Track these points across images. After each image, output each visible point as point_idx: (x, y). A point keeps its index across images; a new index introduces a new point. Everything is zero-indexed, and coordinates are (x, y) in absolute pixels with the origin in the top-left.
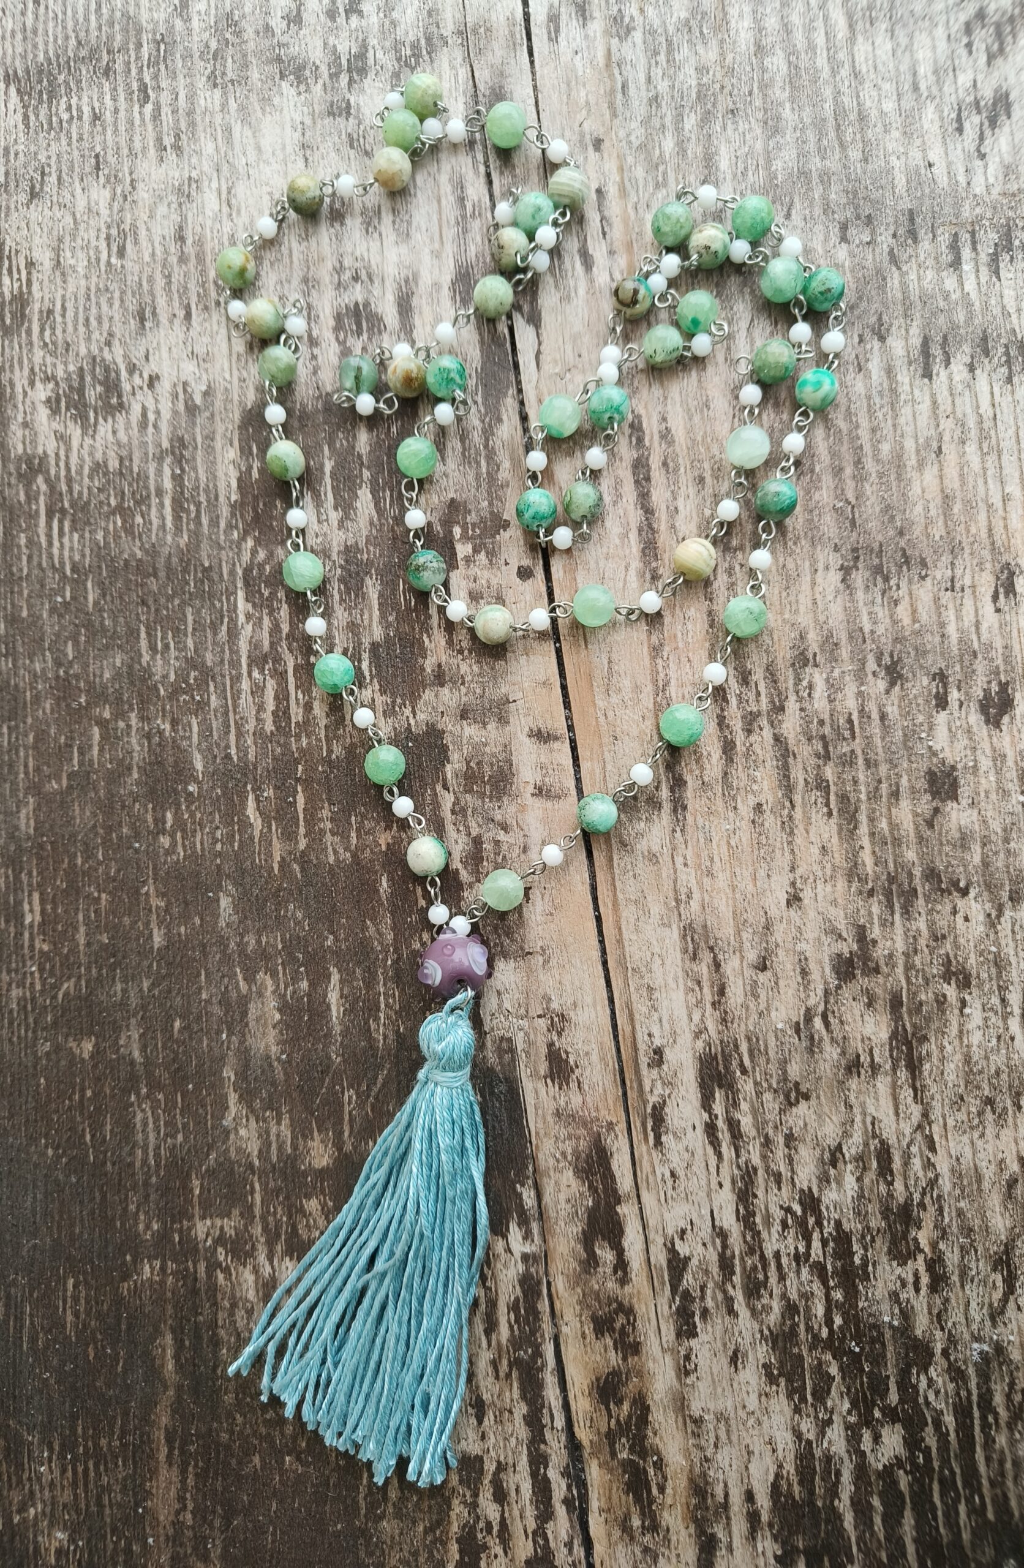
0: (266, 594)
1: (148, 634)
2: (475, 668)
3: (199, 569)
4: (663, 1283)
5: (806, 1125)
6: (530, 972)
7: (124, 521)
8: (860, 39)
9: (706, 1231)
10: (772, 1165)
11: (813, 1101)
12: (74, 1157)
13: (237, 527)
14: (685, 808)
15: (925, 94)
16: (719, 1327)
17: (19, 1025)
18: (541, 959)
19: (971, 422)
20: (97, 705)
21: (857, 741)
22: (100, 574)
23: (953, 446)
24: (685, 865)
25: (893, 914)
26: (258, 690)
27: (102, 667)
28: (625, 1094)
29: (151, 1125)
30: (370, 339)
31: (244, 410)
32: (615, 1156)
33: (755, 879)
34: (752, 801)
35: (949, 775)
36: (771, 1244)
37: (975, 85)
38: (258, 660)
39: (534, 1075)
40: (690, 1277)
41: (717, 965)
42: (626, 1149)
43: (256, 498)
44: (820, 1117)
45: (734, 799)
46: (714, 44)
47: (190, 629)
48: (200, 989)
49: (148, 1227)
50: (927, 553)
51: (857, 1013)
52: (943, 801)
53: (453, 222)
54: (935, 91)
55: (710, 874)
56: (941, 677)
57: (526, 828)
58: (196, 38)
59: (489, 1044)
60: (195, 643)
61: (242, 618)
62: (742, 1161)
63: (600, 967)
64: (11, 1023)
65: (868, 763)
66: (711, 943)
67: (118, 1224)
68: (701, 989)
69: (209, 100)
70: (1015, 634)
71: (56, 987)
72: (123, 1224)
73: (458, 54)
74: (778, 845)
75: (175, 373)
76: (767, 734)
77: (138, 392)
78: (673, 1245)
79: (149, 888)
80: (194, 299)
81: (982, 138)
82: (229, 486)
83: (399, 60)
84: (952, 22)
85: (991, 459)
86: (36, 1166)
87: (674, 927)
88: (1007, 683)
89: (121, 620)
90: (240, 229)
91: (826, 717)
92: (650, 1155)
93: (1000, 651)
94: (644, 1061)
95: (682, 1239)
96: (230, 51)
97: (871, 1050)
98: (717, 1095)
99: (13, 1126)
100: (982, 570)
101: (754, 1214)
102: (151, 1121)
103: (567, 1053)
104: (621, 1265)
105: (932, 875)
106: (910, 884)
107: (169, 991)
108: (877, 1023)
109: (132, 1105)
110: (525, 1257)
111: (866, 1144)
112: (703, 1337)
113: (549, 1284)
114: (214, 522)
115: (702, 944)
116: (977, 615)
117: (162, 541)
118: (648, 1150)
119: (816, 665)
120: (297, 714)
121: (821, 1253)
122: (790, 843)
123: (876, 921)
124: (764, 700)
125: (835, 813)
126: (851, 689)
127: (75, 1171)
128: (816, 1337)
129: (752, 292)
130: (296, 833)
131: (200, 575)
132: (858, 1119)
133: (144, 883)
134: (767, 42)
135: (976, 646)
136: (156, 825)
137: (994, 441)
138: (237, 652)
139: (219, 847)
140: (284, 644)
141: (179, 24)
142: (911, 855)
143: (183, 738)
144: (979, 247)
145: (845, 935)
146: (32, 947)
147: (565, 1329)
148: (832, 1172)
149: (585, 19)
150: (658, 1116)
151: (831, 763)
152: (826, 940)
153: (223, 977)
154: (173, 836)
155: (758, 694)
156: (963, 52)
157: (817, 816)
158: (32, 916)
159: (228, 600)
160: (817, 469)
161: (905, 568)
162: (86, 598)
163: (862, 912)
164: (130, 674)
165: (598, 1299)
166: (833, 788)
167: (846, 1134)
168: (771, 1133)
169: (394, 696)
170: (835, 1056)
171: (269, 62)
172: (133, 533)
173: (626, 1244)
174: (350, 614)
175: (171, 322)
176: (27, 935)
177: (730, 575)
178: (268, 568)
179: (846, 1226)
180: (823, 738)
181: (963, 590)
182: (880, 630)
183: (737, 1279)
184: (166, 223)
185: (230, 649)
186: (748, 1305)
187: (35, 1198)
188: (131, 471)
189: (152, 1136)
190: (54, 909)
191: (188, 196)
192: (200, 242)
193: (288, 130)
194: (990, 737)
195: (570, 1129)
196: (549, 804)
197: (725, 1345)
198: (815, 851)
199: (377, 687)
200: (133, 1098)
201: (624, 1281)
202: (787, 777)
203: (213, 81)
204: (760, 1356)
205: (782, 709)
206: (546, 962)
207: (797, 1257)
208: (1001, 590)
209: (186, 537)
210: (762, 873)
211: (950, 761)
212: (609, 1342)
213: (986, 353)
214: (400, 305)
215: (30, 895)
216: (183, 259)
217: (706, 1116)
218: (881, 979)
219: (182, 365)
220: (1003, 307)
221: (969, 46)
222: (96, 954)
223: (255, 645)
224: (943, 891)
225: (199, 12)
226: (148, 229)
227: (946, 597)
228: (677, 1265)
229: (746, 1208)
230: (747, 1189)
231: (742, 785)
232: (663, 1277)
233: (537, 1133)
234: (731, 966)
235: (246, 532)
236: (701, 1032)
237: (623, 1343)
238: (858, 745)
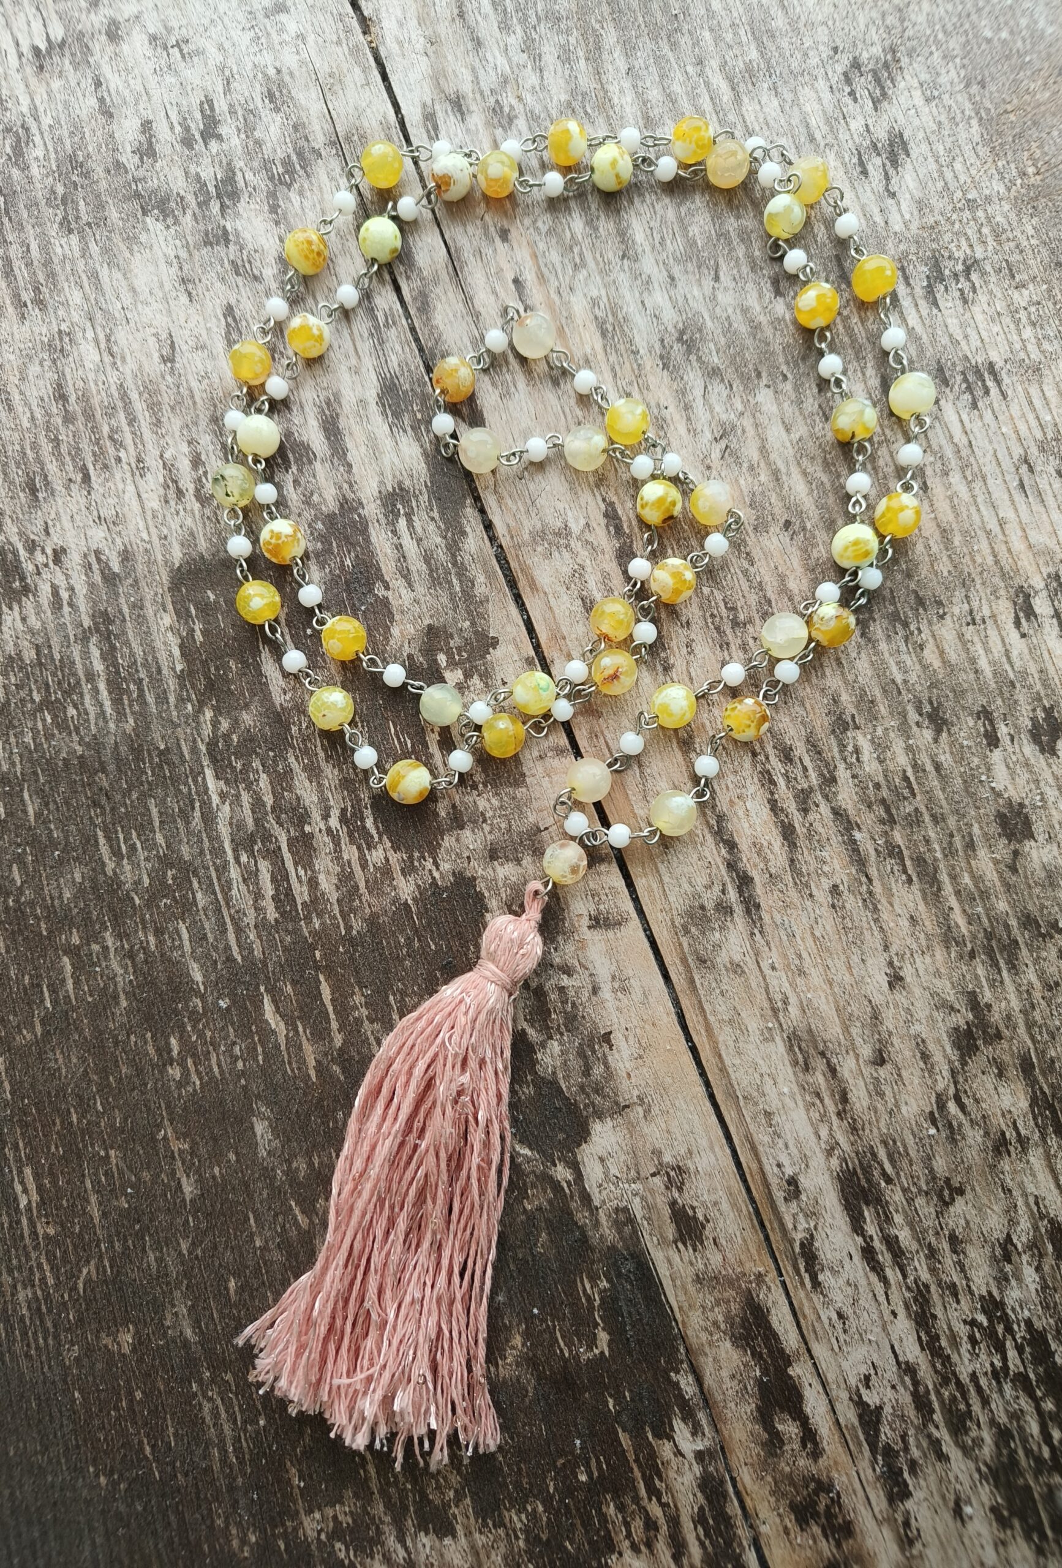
0: (239, 766)
1: (108, 838)
2: (495, 802)
3: (155, 753)
4: (860, 1444)
5: (967, 1223)
6: (631, 1127)
7: (55, 717)
8: (746, 100)
9: (891, 1371)
10: (944, 1277)
11: (969, 1195)
12: (134, 1480)
13: (189, 699)
14: (758, 907)
15: (822, 144)
16: (932, 1479)
17: (35, 1333)
18: (640, 1110)
19: (949, 452)
20: (60, 931)
21: (918, 798)
22: (37, 781)
23: (937, 479)
24: (773, 968)
25: (999, 972)
26: (250, 876)
27: (59, 885)
28: (767, 1238)
29: (223, 1415)
30: (300, 470)
31: (171, 571)
32: (773, 1311)
33: (850, 968)
34: (826, 884)
35: (1019, 813)
36: (964, 1368)
37: (868, 131)
38: (244, 842)
39: (662, 1242)
40: (887, 1429)
41: (833, 1071)
42: (783, 1300)
43: (204, 663)
44: (980, 1210)
45: (808, 886)
46: (601, 121)
47: (157, 824)
48: (252, 1235)
49: (244, 1541)
50: (939, 590)
51: (990, 1087)
52: (1020, 842)
53: (366, 335)
54: (830, 139)
55: (802, 973)
56: (985, 714)
57: (590, 966)
58: (38, 186)
59: (603, 1219)
60: (165, 837)
61: (215, 799)
62: (910, 1280)
63: (708, 1104)
64: (24, 1334)
65: (935, 819)
66: (821, 1047)
67: (206, 1547)
68: (822, 1101)
69: (66, 247)
70: (1046, 656)
71: (73, 1276)
72: (212, 1548)
73: (335, 165)
74: (865, 925)
75: (83, 543)
76: (825, 809)
77: (44, 571)
78: (860, 1397)
79: (167, 1131)
80: (89, 460)
81: (887, 178)
82: (171, 655)
83: (271, 178)
84: (830, 74)
85: (978, 485)
86: (88, 1502)
87: (778, 1039)
88: (1052, 707)
89: (73, 828)
90: (129, 378)
91: (881, 779)
92: (810, 1300)
93: (1036, 676)
94: (779, 1195)
95: (868, 1387)
96: (81, 193)
97: (1015, 1123)
98: (866, 1213)
99: (50, 1461)
100: (998, 598)
101: (937, 1338)
102: (222, 1409)
103: (693, 1208)
104: (809, 1436)
105: (1028, 921)
106: (1009, 937)
107: (215, 1248)
108: (1013, 1093)
109: (195, 1395)
110: (699, 1456)
111: (1036, 1228)
112: (918, 1495)
113: (733, 1480)
114: (162, 699)
115: (812, 1051)
116: (1004, 645)
117: (104, 731)
118: (807, 1295)
119: (858, 728)
120: (301, 893)
121: (1018, 1362)
122: (876, 920)
123: (984, 983)
124: (813, 775)
125: (915, 879)
126: (898, 746)
127: (140, 1497)
128: (1039, 1460)
129: (699, 359)
130: (328, 1030)
131: (157, 760)
132: (1020, 1202)
133: (159, 1126)
134: (655, 113)
135: (1011, 675)
136: (160, 1055)
137: (975, 466)
138: (218, 837)
139: (240, 1065)
140: (271, 818)
141: (15, 173)
142: (1002, 906)
143: (173, 948)
144: (911, 281)
145: (957, 1006)
146: (34, 1234)
147: (764, 1529)
148: (1008, 1268)
149: (462, 114)
150: (809, 1254)
151: (898, 827)
152: (939, 1016)
153: (276, 1215)
154: (182, 1064)
155: (805, 769)
156: (849, 100)
157: (898, 886)
158: (27, 1197)
159: (195, 782)
160: (809, 526)
161: (921, 611)
162: (25, 812)
163: (968, 977)
164: (95, 887)
165: (792, 1483)
166: (906, 853)
167: (1013, 1222)
168: (933, 1240)
169: (409, 850)
170: (979, 1139)
171: (127, 199)
172: (68, 727)
173: (808, 1410)
174: (341, 770)
175: (68, 488)
176: (25, 1221)
177: (745, 651)
178: (235, 737)
179: (1038, 1325)
180: (883, 801)
181: (984, 622)
182: (913, 678)
183: (937, 1417)
184: (41, 383)
185: (208, 837)
186: (957, 1443)
187: (94, 1543)
188: (53, 659)
189: (227, 1428)
190: (54, 1182)
191: (62, 351)
192: (85, 398)
193: (163, 266)
194: (1049, 765)
195: (716, 1294)
196: (610, 934)
197: (943, 1497)
198: (905, 923)
199: (389, 844)
200: (195, 1387)
201: (816, 1454)
202: (856, 851)
203: (67, 227)
204: (985, 1499)
205: (833, 780)
206: (647, 1112)
207: (995, 1374)
208: (1021, 615)
209: (131, 721)
210: (855, 959)
211: (1016, 799)
212: (816, 1530)
213: (946, 382)
214: (326, 429)
215: (20, 1172)
216: (68, 419)
217: (860, 1240)
218: (1005, 1044)
219: (89, 533)
220: (951, 336)
221: (852, 93)
222: (116, 1224)
223: (237, 826)
224: (1044, 936)
225: (37, 159)
226: (21, 393)
227: (969, 632)
228: (870, 1417)
229: (928, 1333)
230: (924, 1312)
231: (812, 869)
232: (857, 1437)
233: (680, 1308)
234: (847, 1067)
235: (201, 704)
236: (833, 1149)
237: (833, 1527)
238: (920, 801)
